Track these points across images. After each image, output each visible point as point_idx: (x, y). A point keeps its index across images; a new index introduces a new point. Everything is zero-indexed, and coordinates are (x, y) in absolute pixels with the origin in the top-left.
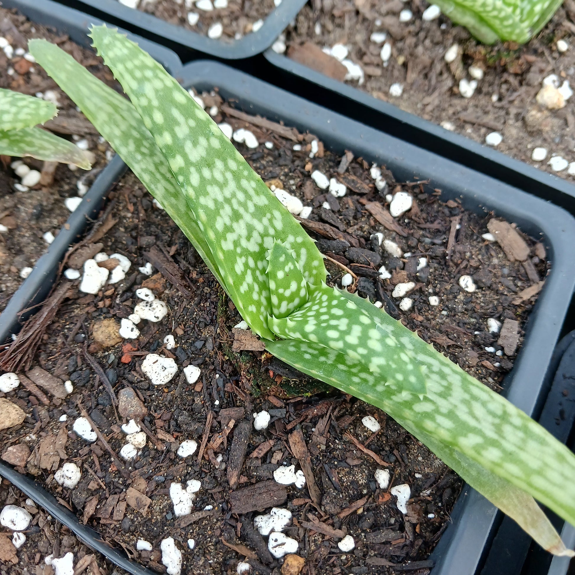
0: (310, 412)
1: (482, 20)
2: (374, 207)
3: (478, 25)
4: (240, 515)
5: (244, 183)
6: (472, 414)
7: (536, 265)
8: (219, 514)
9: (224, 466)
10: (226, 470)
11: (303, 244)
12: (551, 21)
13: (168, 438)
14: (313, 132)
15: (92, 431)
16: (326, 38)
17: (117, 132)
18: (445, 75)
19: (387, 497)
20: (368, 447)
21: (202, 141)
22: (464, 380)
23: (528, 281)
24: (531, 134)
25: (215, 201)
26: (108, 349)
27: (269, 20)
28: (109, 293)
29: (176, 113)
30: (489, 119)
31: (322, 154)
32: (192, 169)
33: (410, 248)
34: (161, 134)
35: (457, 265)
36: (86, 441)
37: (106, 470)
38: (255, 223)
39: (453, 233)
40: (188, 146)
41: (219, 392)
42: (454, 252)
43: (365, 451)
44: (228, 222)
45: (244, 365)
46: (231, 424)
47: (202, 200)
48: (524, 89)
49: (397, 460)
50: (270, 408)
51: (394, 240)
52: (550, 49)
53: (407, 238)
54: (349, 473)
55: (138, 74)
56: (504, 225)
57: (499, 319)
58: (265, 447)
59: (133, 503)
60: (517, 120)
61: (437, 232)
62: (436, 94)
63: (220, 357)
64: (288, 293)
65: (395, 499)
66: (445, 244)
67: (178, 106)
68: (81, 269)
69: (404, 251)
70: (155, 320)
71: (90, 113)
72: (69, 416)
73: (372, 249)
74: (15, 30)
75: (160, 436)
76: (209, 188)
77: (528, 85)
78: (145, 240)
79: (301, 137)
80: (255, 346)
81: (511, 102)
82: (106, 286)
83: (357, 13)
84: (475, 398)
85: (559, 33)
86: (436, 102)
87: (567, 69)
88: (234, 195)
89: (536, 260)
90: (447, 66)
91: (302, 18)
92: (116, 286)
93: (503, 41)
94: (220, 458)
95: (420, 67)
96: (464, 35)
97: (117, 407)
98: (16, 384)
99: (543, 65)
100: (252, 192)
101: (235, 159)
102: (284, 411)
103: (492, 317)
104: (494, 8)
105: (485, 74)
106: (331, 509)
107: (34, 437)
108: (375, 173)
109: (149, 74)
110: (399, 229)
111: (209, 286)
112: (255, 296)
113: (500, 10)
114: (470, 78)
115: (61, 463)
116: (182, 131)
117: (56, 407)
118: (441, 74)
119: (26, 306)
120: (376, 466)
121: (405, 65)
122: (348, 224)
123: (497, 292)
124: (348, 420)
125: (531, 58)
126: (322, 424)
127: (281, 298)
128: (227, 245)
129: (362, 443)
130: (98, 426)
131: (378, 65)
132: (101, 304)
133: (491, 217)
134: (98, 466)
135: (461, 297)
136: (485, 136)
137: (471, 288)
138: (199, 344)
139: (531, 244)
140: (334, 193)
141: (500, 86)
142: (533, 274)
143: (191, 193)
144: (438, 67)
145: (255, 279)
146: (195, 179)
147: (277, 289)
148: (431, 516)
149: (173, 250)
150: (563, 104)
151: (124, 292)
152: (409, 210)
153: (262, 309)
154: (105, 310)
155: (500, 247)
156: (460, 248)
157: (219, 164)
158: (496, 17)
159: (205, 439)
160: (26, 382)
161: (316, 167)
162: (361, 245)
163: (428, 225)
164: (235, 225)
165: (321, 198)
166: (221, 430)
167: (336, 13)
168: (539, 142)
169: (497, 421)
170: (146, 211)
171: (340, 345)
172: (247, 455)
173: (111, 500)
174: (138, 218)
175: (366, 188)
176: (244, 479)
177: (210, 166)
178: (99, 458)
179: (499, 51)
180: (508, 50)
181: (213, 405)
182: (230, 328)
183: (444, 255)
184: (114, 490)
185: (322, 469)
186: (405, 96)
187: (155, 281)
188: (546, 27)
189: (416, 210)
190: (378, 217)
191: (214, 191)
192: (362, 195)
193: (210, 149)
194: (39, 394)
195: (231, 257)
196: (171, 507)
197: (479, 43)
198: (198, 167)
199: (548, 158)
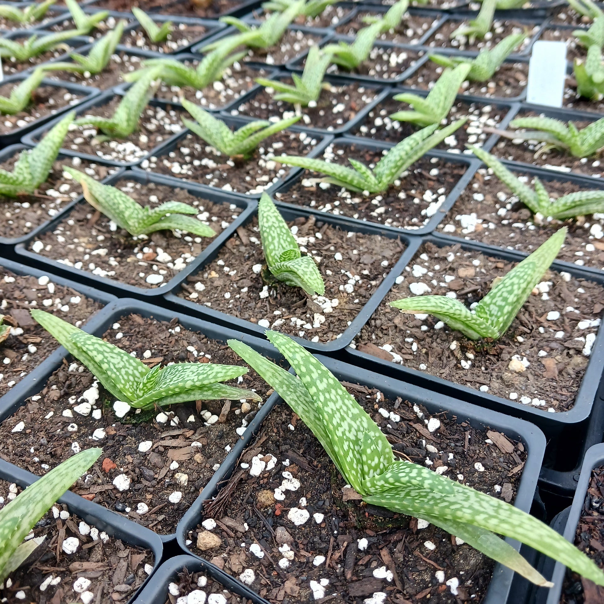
0: (392, 538)
1: (468, 326)
2: (418, 426)
3: (466, 329)
4: (355, 597)
5: (346, 401)
6: (481, 506)
7: (519, 455)
8: (341, 598)
9: (342, 569)
10: (344, 571)
11: (380, 437)
12: (511, 326)
13: (307, 554)
14: (377, 387)
15: (262, 551)
16: (379, 341)
17: (277, 381)
18: (452, 358)
19: (444, 587)
20: (430, 559)
21: (325, 380)
22: (476, 493)
23: (516, 464)
24: (508, 386)
25: (332, 410)
26: (266, 507)
27: (346, 332)
28: (266, 475)
29: (311, 367)
30: (481, 379)
31: (383, 400)
32: (320, 393)
33: (443, 449)
34: (305, 377)
35: (472, 457)
36: (257, 557)
37: (270, 575)
38: (353, 423)
39: (467, 440)
40: (318, 382)
41: (336, 526)
42: (469, 450)
43: (427, 560)
44: (339, 422)
45: (351, 509)
46: (345, 544)
47: (326, 409)
48: (500, 362)
49: (448, 565)
50: (368, 537)
51: (432, 445)
52: (513, 341)
53: (440, 444)
54: (419, 575)
55: (292, 350)
56: (497, 434)
57: (500, 485)
58: (367, 558)
59: (289, 591)
60: (498, 379)
61: (458, 440)
62: (447, 368)
63: (334, 508)
64: (373, 464)
65: (449, 587)
66: (464, 446)
67: (313, 364)
68: (250, 463)
69: (439, 451)
70: (294, 489)
71: (262, 373)
72: (246, 544)
73: (420, 448)
74: (199, 343)
75: (302, 553)
76: (329, 403)
77: (502, 360)
78: (284, 448)
79: (370, 391)
80: (356, 497)
81: (493, 370)
82: (264, 472)
83: (396, 327)
84: (483, 500)
85: (516, 332)
86: (448, 372)
87: (524, 351)
88: (341, 407)
89: (519, 452)
90: (452, 352)
91: (364, 331)
92: (270, 471)
93: (484, 338)
94: (339, 566)
95: (436, 354)
96: (459, 335)
97: (275, 537)
98: (215, 525)
99: (510, 350)
100: (350, 406)
101: (341, 389)
102: (376, 539)
103: (496, 484)
104: (473, 319)
105: (476, 356)
106: (410, 590)
107: (226, 555)
108: (416, 409)
109: (297, 350)
110: (434, 439)
111: (324, 469)
112: (355, 466)
113: (476, 320)
114: (467, 359)
115: (244, 568)
116: (315, 375)
117: (238, 538)
118: (449, 357)
119: (221, 480)
120: (435, 570)
121: (427, 353)
122: (404, 436)
123: (498, 471)
124: (416, 544)
125: (502, 346)
126: (400, 546)
127: (370, 467)
128: (339, 434)
129: (426, 557)
130: (264, 549)
131: (411, 354)
132: (261, 482)
133: (488, 429)
134: (265, 572)
135: (476, 474)
136: (479, 387)
137: (482, 469)
138: (321, 503)
139: (515, 444)
140: (393, 419)
141: (485, 362)
142: (518, 459)
143: (320, 405)
144: (447, 353)
145: (354, 455)
146: (322, 398)
147: (367, 461)
148: (473, 596)
149: (301, 451)
150: (525, 369)
151: (275, 475)
152: (439, 428)
153: (359, 475)
154: (264, 485)
155: (496, 446)
156: (471, 448)
157: (333, 391)
158: (474, 323)
159: (329, 554)
160: (220, 524)
161: (380, 407)
162: (413, 446)
163: (452, 437)
164: (342, 423)
165: (385, 422)
166: (339, 549)
167: (384, 327)
168: (513, 390)
169: (495, 508)
170: (284, 431)
171: (407, 479)
172: (356, 564)
173: (275, 591)
174: (279, 436)
175: (412, 417)
176: (355, 578)
177: (329, 392)
178: (266, 567)
179: (481, 343)
180: (487, 342)
181: (333, 534)
182: (340, 489)
183: (464, 452)
184: (276, 585)
185: (402, 573)
186: (429, 369)
187: (292, 468)
188: (509, 330)
189: (443, 428)
190: (421, 432)
191: (331, 404)
192: (410, 420)
193: (329, 384)
194: (228, 531)
195: (341, 440)
196: (312, 594)
197: (469, 339)
198: (323, 392)
199: (519, 398)
